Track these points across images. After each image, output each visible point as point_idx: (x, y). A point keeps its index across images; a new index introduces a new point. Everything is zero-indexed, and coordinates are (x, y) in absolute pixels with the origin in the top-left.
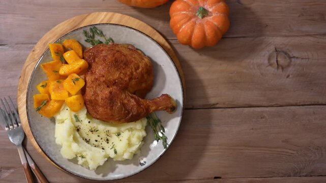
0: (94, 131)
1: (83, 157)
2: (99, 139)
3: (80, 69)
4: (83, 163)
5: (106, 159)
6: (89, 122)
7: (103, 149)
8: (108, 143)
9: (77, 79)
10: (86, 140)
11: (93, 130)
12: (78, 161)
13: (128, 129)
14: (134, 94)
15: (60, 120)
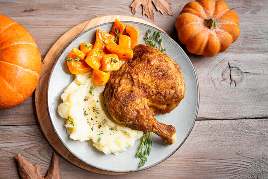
0: (96, 111)
1: (72, 123)
2: (95, 120)
3: (124, 55)
4: (69, 128)
5: (88, 139)
6: (98, 102)
7: (92, 129)
8: (99, 128)
9: (115, 61)
10: (85, 112)
11: (96, 109)
12: (66, 123)
13: (122, 131)
14: (150, 107)
15: (77, 81)
